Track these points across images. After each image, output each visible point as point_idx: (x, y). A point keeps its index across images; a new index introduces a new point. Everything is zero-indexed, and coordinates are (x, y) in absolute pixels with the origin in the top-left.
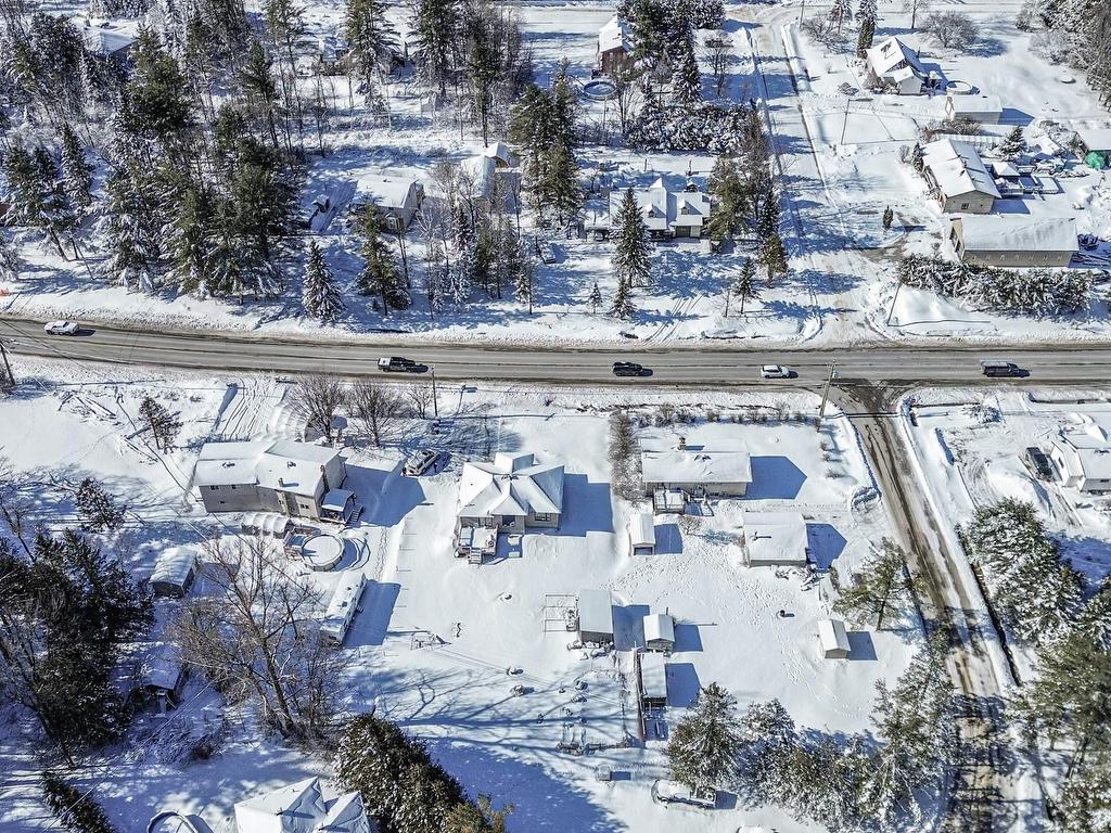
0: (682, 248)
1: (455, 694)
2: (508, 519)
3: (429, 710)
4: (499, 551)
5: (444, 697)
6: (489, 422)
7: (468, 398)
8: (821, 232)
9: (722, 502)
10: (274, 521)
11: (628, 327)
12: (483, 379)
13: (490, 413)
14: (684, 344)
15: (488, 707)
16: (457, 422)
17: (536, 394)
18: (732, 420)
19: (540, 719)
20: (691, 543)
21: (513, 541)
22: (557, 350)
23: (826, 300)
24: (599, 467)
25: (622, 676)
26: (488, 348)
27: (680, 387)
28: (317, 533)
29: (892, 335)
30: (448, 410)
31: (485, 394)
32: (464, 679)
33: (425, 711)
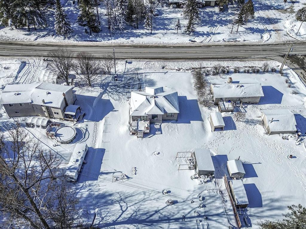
0: (208, 10)
1: (138, 205)
2: (154, 116)
3: (126, 215)
4: (151, 131)
5: (133, 207)
6: (139, 75)
7: (128, 66)
8: (260, 4)
9: (249, 106)
10: (42, 120)
11: (192, 38)
12: (134, 58)
13: (139, 72)
14: (217, 43)
15: (156, 212)
16: (125, 76)
17: (157, 64)
18: (245, 72)
19: (184, 218)
20: (240, 125)
21: (157, 127)
22: (164, 47)
23: (270, 27)
24: (191, 93)
25: (221, 192)
26: (135, 47)
27: (219, 60)
28: (63, 126)
29: (299, 38)
30: (121, 71)
31: (136, 64)
32: (142, 197)
33: (123, 216)
